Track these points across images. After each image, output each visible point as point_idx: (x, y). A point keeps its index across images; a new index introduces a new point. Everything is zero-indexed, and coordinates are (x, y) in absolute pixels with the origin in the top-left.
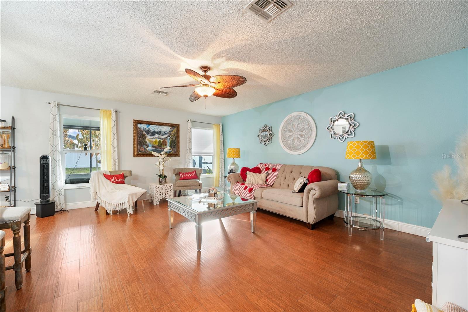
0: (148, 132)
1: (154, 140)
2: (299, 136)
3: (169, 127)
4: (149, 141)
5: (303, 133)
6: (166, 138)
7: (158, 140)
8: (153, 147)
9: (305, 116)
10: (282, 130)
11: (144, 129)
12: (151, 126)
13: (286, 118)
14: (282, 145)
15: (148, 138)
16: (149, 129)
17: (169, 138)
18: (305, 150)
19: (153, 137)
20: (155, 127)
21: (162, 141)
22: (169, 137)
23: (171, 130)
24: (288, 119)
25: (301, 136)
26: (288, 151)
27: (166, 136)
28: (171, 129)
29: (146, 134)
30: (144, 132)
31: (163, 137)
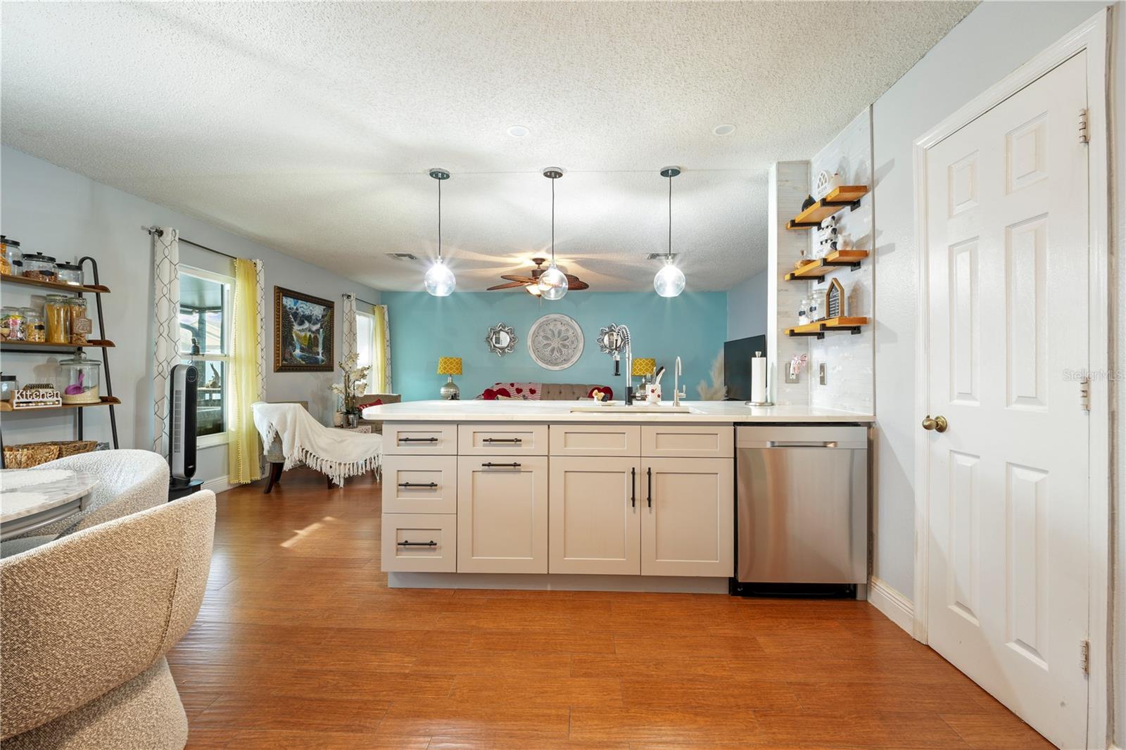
0: (295, 315)
1: (303, 334)
2: (560, 346)
3: (322, 307)
4: (297, 335)
5: (566, 342)
6: (318, 331)
7: (308, 334)
8: (302, 350)
9: (570, 321)
10: (533, 335)
11: (290, 308)
12: (300, 302)
13: (541, 320)
14: (533, 356)
15: (296, 327)
16: (297, 309)
17: (321, 330)
18: (569, 364)
19: (301, 328)
20: (304, 306)
21: (312, 336)
22: (322, 328)
23: (325, 313)
24: (544, 321)
25: (564, 346)
26: (544, 366)
27: (318, 326)
28: (324, 310)
29: (293, 320)
30: (291, 316)
31: (314, 328)
